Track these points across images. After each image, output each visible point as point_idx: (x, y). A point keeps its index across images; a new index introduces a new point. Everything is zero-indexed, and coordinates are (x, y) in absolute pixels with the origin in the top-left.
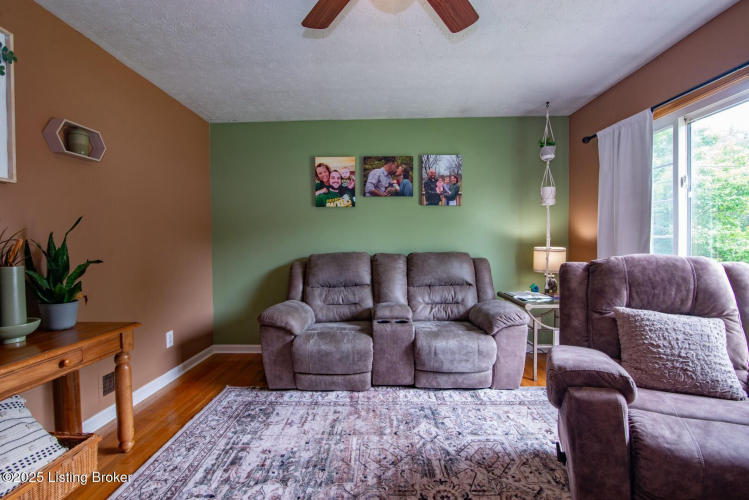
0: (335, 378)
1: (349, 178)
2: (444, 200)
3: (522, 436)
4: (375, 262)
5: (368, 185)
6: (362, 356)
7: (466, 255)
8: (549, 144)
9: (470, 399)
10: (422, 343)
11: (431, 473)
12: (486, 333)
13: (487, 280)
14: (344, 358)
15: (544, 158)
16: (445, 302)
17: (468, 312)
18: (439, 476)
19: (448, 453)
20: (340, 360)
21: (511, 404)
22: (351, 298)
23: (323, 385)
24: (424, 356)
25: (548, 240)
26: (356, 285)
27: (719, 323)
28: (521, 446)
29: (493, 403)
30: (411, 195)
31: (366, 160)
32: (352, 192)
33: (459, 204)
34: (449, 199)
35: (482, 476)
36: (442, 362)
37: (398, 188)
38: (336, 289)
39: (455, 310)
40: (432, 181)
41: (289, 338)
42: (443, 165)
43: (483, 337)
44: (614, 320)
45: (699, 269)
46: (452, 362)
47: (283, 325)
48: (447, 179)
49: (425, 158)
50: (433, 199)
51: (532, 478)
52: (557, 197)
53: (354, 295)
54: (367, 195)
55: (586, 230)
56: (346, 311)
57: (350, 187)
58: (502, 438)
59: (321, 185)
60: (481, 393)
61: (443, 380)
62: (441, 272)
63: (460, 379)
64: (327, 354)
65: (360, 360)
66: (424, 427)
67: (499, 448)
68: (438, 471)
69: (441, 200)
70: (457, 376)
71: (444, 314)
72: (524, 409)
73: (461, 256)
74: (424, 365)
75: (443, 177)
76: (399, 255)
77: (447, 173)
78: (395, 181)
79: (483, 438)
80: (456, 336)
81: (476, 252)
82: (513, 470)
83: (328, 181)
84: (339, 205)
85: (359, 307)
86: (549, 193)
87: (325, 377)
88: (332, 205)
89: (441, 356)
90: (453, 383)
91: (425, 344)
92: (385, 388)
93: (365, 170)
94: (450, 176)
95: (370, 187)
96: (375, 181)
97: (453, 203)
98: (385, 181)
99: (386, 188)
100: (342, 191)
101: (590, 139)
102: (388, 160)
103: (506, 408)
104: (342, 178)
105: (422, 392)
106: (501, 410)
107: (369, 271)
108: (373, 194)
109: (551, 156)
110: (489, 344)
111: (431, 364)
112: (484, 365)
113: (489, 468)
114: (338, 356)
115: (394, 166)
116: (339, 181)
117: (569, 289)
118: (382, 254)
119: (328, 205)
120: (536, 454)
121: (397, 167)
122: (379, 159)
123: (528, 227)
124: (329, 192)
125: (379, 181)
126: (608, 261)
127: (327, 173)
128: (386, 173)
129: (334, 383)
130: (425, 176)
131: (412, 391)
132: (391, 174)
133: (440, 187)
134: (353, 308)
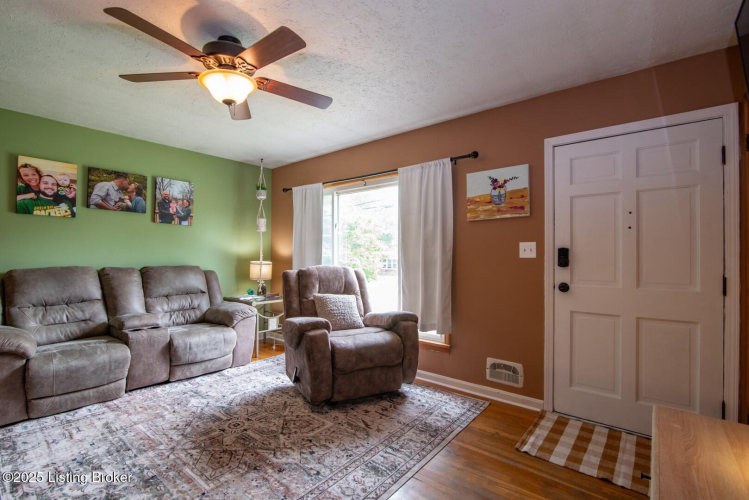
0: (86, 393)
1: (68, 187)
2: (177, 219)
3: (264, 385)
4: (104, 277)
5: (93, 197)
6: (120, 363)
7: (198, 267)
8: (263, 189)
9: (218, 378)
10: (178, 342)
11: (219, 419)
12: (227, 326)
13: (216, 287)
14: (99, 370)
15: (259, 198)
16: (183, 309)
17: (204, 315)
18: (225, 418)
19: (223, 407)
20: (94, 372)
21: (248, 372)
22: (79, 315)
23: (69, 403)
24: (180, 352)
25: (261, 256)
26: (83, 301)
27: (353, 296)
28: (265, 389)
29: (237, 376)
30: (144, 211)
31: (90, 170)
32: (72, 202)
33: (190, 224)
34: (182, 219)
35: (251, 409)
36: (196, 354)
37: (130, 204)
38: (56, 307)
39: (193, 315)
40: (166, 201)
41: (21, 363)
42: (176, 189)
43: (226, 329)
44: (313, 301)
45: (346, 272)
46: (204, 352)
47: (13, 348)
48: (180, 202)
49: (159, 180)
50: (167, 218)
51: (279, 400)
52: (267, 226)
53: (83, 311)
54: (92, 206)
55: (284, 250)
56: (75, 329)
57: (70, 196)
58: (254, 390)
59: (28, 189)
60: (225, 372)
61: (196, 369)
62: (179, 283)
63: (209, 364)
64: (78, 370)
65: (117, 367)
66: (194, 402)
67: (254, 394)
68: (222, 417)
69: (174, 219)
70: (207, 363)
71: (182, 319)
72: (258, 373)
73: (194, 269)
74: (179, 359)
75: (176, 200)
76: (133, 269)
77: (180, 196)
78: (127, 197)
79: (241, 393)
80: (205, 332)
81: (206, 266)
82: (267, 400)
83: (38, 185)
84: (52, 214)
85: (91, 323)
86: (263, 223)
87: (72, 395)
88: (43, 213)
89: (195, 349)
90: (205, 369)
91: (180, 342)
92: (139, 391)
93: (89, 181)
94: (183, 200)
95: (95, 198)
96: (103, 194)
97: (185, 223)
98: (115, 196)
99: (116, 202)
100: (58, 199)
101: (287, 190)
102: (118, 175)
103: (247, 375)
104: (58, 185)
105: (176, 384)
106: (245, 377)
107: (99, 285)
108: (99, 206)
109: (264, 197)
110: (230, 334)
111: (187, 358)
112: (227, 350)
113: (253, 404)
114: (92, 369)
115: (125, 182)
116: (55, 188)
117: (289, 286)
118: (112, 268)
119: (35, 213)
120: (276, 390)
121: (130, 184)
122: (110, 173)
123: (244, 246)
124: (38, 198)
125: (108, 195)
126: (308, 269)
127: (37, 177)
128: (116, 188)
129: (84, 398)
130: (158, 196)
131: (167, 386)
132: (123, 189)
133: (173, 208)
134: (83, 325)
